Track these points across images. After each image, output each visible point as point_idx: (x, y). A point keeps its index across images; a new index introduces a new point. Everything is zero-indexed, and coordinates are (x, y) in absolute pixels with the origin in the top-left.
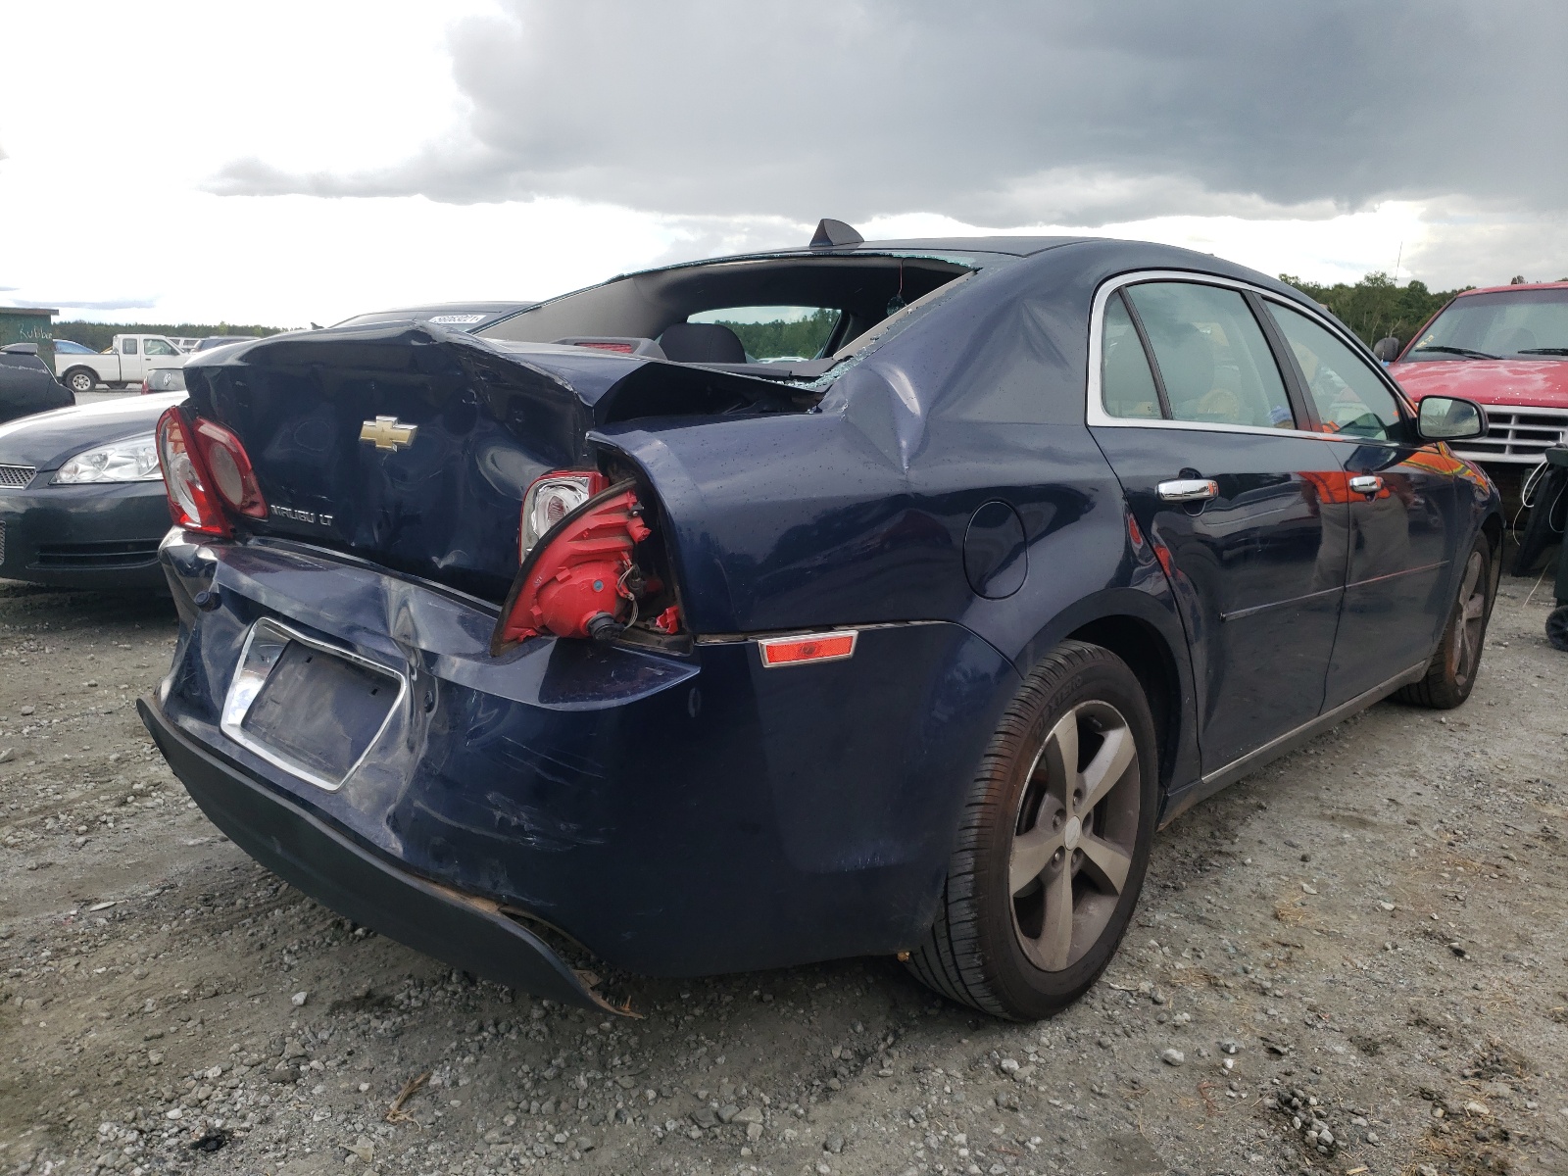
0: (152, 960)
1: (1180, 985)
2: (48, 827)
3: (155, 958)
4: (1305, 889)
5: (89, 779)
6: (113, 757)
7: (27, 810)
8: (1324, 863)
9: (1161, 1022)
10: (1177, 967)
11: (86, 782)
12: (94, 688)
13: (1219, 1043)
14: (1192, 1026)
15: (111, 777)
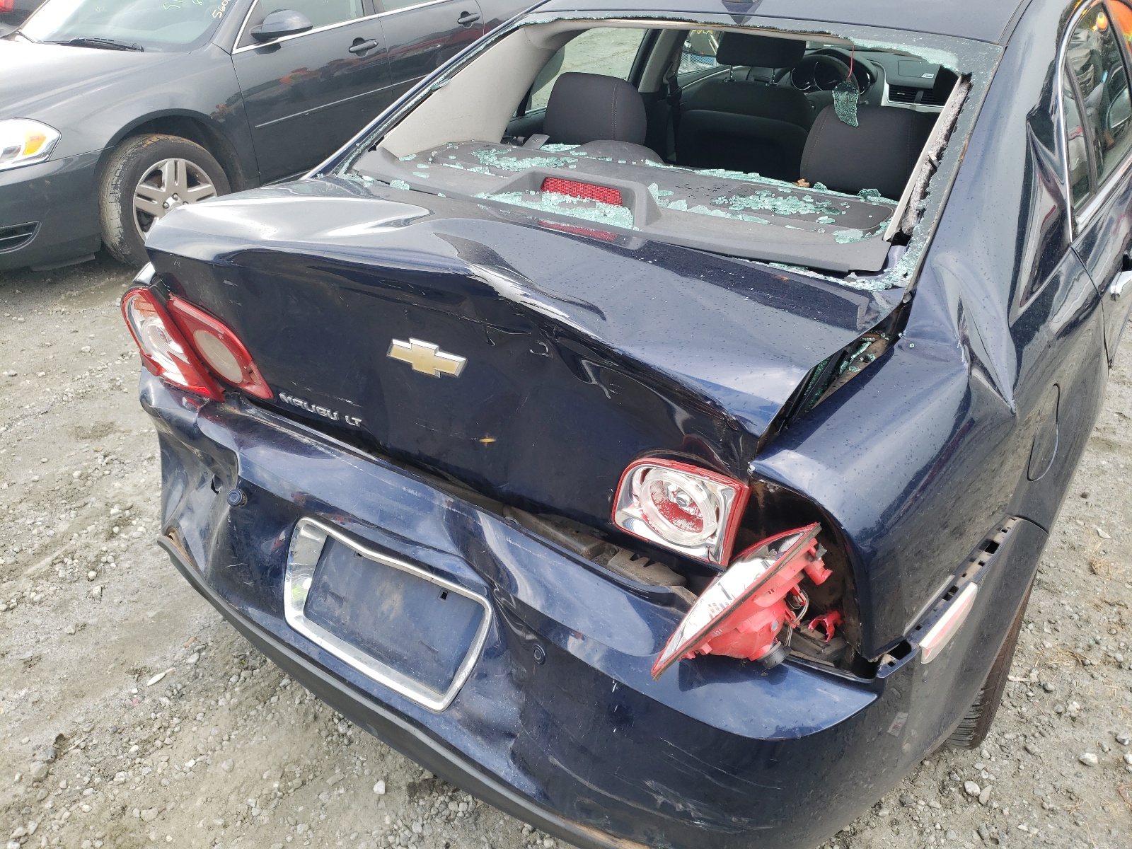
0: (227, 743)
1: (1055, 666)
2: (60, 575)
3: (229, 740)
4: (1101, 534)
5: (68, 507)
6: (76, 474)
7: (30, 551)
8: (1100, 498)
9: (1059, 714)
10: (1047, 646)
11: (66, 510)
12: (15, 378)
13: (1110, 732)
14: (1084, 715)
15: (86, 500)
